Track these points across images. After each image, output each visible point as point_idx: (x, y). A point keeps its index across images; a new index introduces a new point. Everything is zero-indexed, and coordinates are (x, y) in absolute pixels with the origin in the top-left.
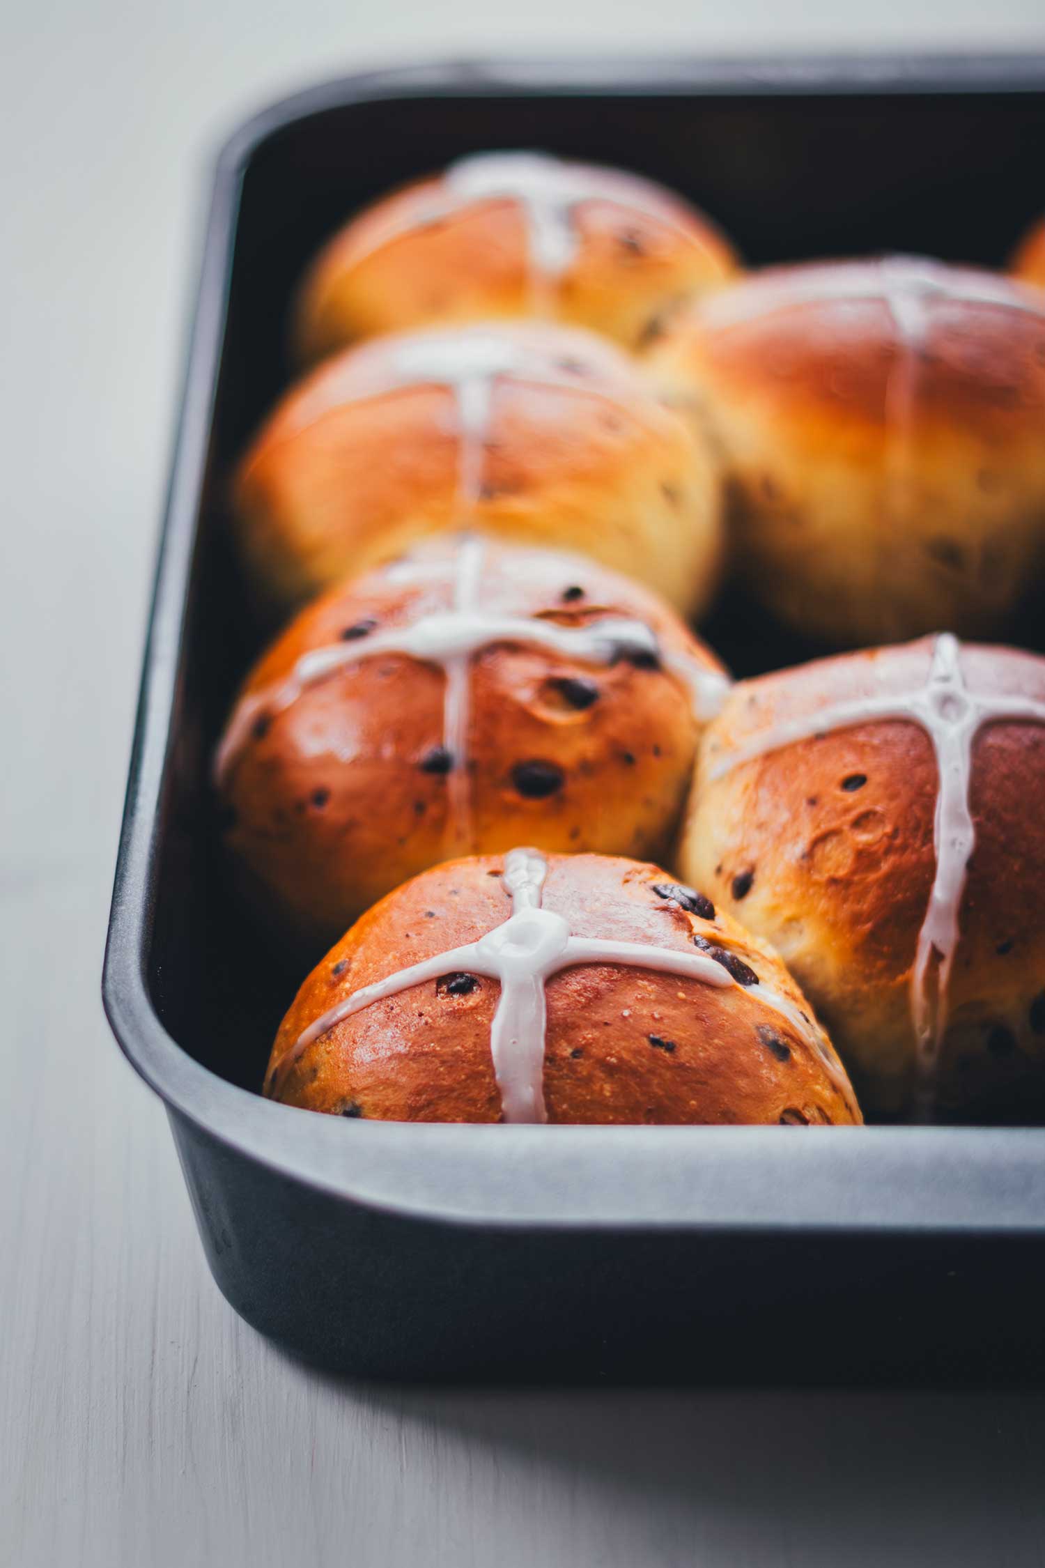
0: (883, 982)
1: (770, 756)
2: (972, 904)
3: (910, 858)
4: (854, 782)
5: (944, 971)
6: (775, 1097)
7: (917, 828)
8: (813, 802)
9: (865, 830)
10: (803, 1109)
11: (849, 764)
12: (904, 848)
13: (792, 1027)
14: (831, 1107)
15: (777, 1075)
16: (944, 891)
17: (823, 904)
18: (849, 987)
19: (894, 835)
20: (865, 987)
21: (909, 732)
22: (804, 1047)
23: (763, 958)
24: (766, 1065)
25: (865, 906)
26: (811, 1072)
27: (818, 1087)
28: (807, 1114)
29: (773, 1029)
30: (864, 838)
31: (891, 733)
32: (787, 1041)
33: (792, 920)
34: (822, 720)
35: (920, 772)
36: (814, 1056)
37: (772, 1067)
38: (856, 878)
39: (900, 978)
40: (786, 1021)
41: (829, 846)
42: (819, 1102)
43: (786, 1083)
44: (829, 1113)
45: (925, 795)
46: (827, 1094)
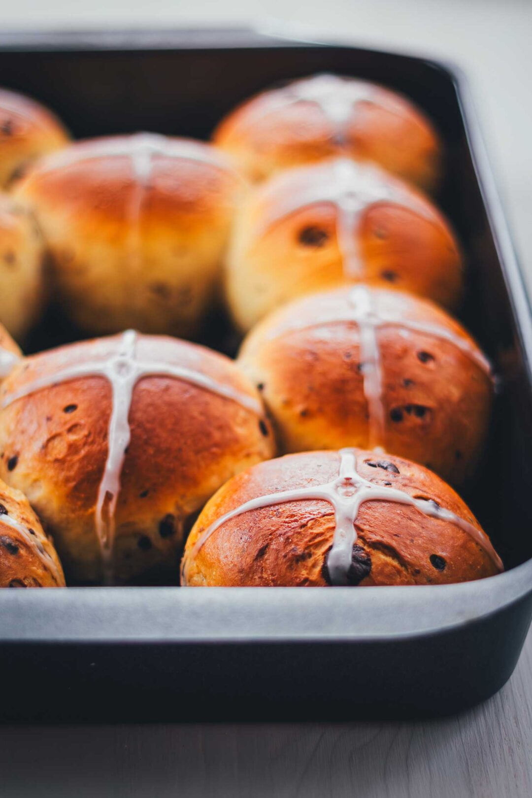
0: (81, 513)
1: (30, 395)
2: (127, 471)
3: (95, 448)
4: (70, 408)
5: (112, 507)
6: (7, 573)
7: (101, 431)
8: (49, 419)
9: (75, 433)
10: (24, 579)
11: (69, 399)
12: (93, 442)
13: (22, 537)
14: (42, 578)
15: (9, 562)
16: (113, 464)
17: (51, 473)
18: (65, 516)
19: (87, 436)
20: (72, 516)
21: (102, 382)
22: (27, 547)
23: (13, 500)
24: (3, 556)
25: (72, 473)
26: (30, 560)
27: (34, 568)
28: (26, 582)
29: (9, 537)
30: (72, 437)
31: (93, 383)
32: (18, 545)
33: (36, 481)
34: (60, 376)
35: (104, 403)
36: (34, 552)
37: (6, 558)
38: (69, 458)
39: (90, 511)
40: (18, 533)
41: (56, 442)
42: (35, 576)
43: (14, 566)
44: (40, 581)
45: (105, 416)
46: (40, 571)
